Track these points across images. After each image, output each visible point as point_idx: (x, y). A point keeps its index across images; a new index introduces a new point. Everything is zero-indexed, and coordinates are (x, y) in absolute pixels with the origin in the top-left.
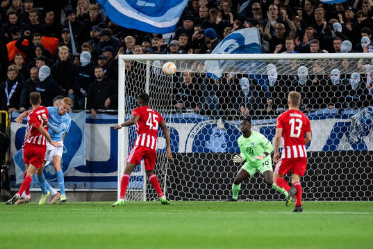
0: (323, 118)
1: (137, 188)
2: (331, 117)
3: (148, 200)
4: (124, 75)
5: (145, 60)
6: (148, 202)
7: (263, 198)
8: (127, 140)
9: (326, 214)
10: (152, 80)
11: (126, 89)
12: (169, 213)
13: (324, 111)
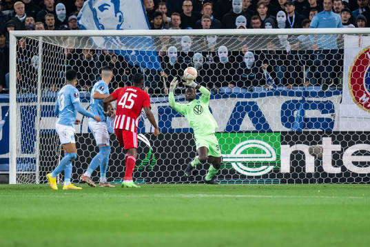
0: (226, 96)
1: (31, 170)
2: (233, 96)
3: (41, 183)
4: (15, 53)
5: (37, 37)
6: (41, 185)
7: (162, 180)
8: (20, 120)
9: (228, 197)
10: (44, 57)
11: (18, 67)
12: (63, 196)
13: (226, 90)
